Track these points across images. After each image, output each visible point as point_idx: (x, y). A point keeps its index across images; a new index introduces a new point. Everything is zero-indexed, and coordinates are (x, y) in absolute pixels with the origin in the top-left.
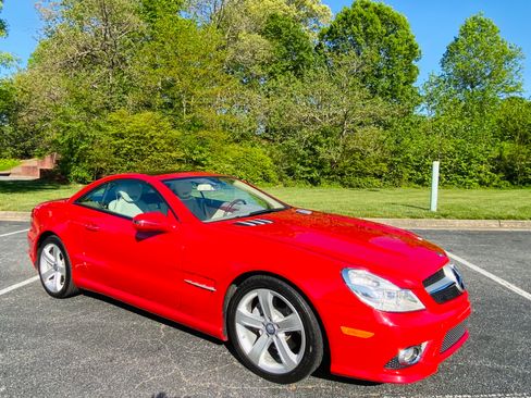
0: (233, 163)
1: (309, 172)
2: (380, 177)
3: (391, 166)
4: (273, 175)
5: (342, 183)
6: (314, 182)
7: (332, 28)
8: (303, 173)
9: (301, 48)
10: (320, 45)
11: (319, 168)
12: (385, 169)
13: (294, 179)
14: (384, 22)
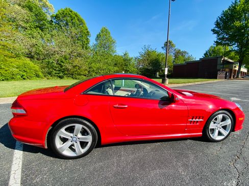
0: (17, 68)
1: (58, 73)
2: (85, 76)
3: (89, 72)
4: (41, 74)
5: (72, 78)
6: (61, 77)
7: (57, 15)
8: (56, 73)
9: (43, 20)
10: (51, 21)
11: (63, 72)
12: (87, 73)
13: (51, 76)
14: (78, 20)
